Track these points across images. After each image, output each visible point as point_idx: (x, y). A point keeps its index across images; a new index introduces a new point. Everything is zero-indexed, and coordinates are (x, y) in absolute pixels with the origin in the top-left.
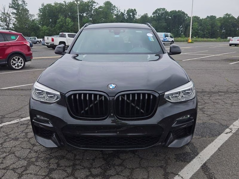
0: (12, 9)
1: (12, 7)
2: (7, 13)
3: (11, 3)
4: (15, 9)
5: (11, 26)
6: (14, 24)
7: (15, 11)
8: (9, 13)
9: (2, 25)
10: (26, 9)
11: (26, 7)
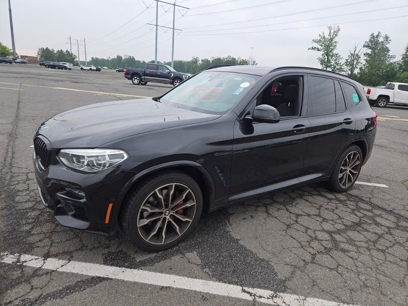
0: (366, 48)
1: (367, 46)
2: (357, 55)
3: (368, 40)
4: (371, 48)
5: (356, 71)
6: (361, 69)
7: (369, 51)
8: (359, 54)
9: (345, 70)
10: (386, 48)
11: (388, 46)
